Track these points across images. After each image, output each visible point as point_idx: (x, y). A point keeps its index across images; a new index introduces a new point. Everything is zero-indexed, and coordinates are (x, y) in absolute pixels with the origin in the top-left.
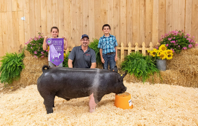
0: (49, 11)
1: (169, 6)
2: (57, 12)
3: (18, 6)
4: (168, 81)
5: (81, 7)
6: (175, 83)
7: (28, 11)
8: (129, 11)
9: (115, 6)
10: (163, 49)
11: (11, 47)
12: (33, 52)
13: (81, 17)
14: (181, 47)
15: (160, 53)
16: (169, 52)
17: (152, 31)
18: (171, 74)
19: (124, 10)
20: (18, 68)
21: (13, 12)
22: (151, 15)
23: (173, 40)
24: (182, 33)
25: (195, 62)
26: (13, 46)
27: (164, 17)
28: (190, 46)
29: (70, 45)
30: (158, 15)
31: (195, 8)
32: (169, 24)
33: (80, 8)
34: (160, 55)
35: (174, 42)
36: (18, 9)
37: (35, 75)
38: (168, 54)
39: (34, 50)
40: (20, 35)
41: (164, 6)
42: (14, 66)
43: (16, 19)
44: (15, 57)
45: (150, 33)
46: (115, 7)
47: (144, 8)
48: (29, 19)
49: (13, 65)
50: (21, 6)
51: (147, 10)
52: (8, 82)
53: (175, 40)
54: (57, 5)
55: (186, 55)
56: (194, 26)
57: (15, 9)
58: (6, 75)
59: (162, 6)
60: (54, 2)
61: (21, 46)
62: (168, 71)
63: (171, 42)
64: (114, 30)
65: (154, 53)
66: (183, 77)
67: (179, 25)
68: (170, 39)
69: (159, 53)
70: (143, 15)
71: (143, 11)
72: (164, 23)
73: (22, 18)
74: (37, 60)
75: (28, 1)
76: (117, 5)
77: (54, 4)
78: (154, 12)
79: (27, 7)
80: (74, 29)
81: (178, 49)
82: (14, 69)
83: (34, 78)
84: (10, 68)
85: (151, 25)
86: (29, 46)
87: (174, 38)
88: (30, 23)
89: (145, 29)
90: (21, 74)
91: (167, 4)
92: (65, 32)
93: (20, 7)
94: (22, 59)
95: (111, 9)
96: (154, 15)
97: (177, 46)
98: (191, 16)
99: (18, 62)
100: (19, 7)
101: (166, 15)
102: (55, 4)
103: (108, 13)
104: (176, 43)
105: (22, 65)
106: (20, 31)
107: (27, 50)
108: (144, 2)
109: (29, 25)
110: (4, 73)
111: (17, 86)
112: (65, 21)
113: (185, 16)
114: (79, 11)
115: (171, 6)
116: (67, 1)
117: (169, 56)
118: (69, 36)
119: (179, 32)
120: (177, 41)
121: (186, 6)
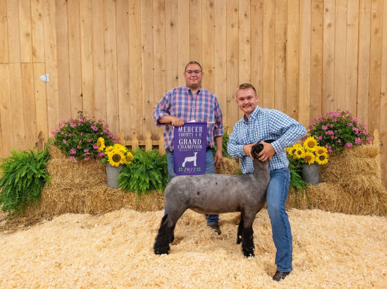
0: (99, 66)
1: (329, 63)
2: (115, 68)
3: (34, 53)
4: (322, 203)
5: (164, 58)
7: (55, 63)
8: (255, 70)
9: (229, 59)
10: (311, 145)
11: (18, 135)
12: (68, 150)
13: (164, 78)
14: (344, 143)
16: (320, 152)
17: (298, 107)
18: (327, 191)
19: (247, 67)
20: (37, 182)
21: (23, 65)
22: (296, 77)
23: (330, 129)
24: (347, 115)
26: (22, 134)
27: (320, 81)
28: (358, 140)
29: (141, 133)
30: (309, 78)
31: (375, 68)
32: (329, 96)
33: (160, 61)
35: (331, 132)
36: (34, 59)
37: (72, 194)
38: (320, 155)
39: (71, 146)
40: (38, 111)
41: (320, 62)
42: (29, 177)
43: (30, 80)
44: (31, 159)
45: (295, 111)
46: (230, 61)
47: (283, 64)
48: (56, 80)
49: (26, 175)
50: (40, 52)
51: (288, 68)
52: (16, 209)
53: (333, 129)
54: (115, 53)
55: (354, 157)
56: (373, 100)
57: (27, 58)
58: (12, 196)
59: (317, 61)
60: (108, 48)
61: (40, 134)
62: (322, 186)
63: (327, 133)
64: (227, 105)
66: (346, 196)
67: (348, 99)
68: (324, 128)
70: (282, 77)
71: (281, 71)
72: (320, 93)
73: (43, 78)
74: (76, 166)
75: (55, 44)
76: (232, 57)
78: (301, 72)
79: (53, 55)
80: (149, 102)
81: (338, 145)
82: (29, 184)
83: (70, 200)
84: (21, 182)
85: (297, 97)
86: (58, 138)
87: (332, 126)
88: (59, 88)
89: (285, 105)
90: (43, 193)
91: (326, 59)
92: (132, 107)
93: (37, 53)
94: (45, 163)
95: (221, 65)
96: (302, 78)
97: (337, 140)
98: (368, 83)
99: (37, 170)
100: (35, 55)
101: (324, 79)
102: (111, 51)
103: (216, 72)
104: (335, 135)
105: (44, 174)
106: (38, 103)
107: (56, 144)
108: (283, 53)
109: (57, 92)
110: (9, 191)
111: (34, 216)
112: (131, 85)
113: (358, 81)
114: (159, 67)
115: (333, 63)
116: (135, 47)
117: (322, 158)
118: (139, 115)
119: (343, 113)
120: (336, 131)
121: (360, 63)
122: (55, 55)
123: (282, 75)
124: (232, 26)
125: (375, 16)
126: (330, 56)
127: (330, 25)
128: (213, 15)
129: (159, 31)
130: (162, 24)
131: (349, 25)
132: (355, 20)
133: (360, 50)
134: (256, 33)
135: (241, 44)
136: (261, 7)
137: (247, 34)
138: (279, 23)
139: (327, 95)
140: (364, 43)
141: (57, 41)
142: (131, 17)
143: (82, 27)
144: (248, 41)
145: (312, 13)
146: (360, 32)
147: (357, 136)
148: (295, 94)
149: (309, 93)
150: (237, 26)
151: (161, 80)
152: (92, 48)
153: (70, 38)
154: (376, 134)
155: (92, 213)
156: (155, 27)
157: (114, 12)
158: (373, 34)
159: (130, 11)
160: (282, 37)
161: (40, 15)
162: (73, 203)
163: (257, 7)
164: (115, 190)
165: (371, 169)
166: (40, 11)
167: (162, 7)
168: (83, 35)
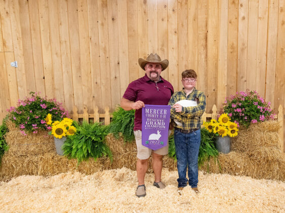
0: (57, 54)
1: (242, 50)
2: (69, 55)
3: (4, 44)
4: (231, 169)
5: (107, 48)
6: (241, 172)
7: (22, 52)
8: (181, 56)
9: (160, 47)
10: (224, 121)
13: (108, 64)
14: (250, 119)
15: (219, 127)
16: (232, 127)
17: (216, 87)
18: (236, 158)
22: (215, 62)
23: (239, 107)
24: (255, 94)
25: (267, 143)
27: (235, 65)
28: (262, 117)
29: (92, 108)
30: (226, 63)
31: (281, 54)
33: (105, 49)
34: (219, 130)
35: (239, 110)
36: (5, 49)
38: (231, 130)
40: (11, 90)
41: (236, 50)
45: (214, 90)
46: (161, 49)
47: (205, 51)
48: (23, 65)
50: (9, 44)
51: (209, 54)
53: (241, 107)
54: (68, 43)
55: (258, 132)
56: (279, 80)
59: (233, 49)
60: (63, 39)
62: (232, 154)
63: (235, 111)
65: (210, 127)
66: (252, 163)
67: (258, 79)
68: (234, 106)
69: (217, 128)
70: (203, 62)
71: (203, 56)
72: (235, 75)
73: (13, 64)
75: (21, 36)
76: (163, 45)
77: (64, 43)
78: (220, 58)
79: (20, 46)
80: (96, 83)
81: (245, 121)
83: (25, 165)
85: (216, 78)
87: (240, 104)
88: (26, 72)
89: (206, 85)
91: (240, 46)
93: (7, 44)
96: (220, 63)
97: (244, 117)
98: (275, 66)
100: (5, 46)
101: (239, 63)
104: (242, 112)
106: (10, 84)
108: (205, 42)
109: (25, 76)
112: (82, 70)
113: (266, 65)
114: (104, 54)
115: (246, 49)
116: (84, 38)
117: (233, 132)
118: (89, 94)
119: (251, 93)
120: (243, 109)
121: (268, 50)
122: (22, 46)
123: (204, 60)
124: (163, 20)
125: (282, 10)
126: (243, 44)
127: (244, 18)
128: (146, 11)
129: (102, 24)
130: (105, 19)
131: (260, 18)
132: (265, 14)
133: (269, 39)
134: (182, 25)
135: (170, 35)
136: (186, 4)
137: (174, 26)
138: (201, 17)
139: (241, 77)
140: (272, 34)
141: (22, 34)
142: (80, 14)
143: (41, 22)
144: (175, 32)
145: (229, 8)
146: (270, 24)
147: (261, 113)
148: (215, 76)
149: (226, 74)
150: (166, 19)
151: (106, 65)
152: (50, 39)
153: (32, 32)
154: (280, 109)
155: (44, 175)
156: (100, 22)
157: (66, 10)
158: (280, 25)
159: (79, 9)
160: (204, 29)
161: (7, 13)
162: (28, 167)
163: (183, 3)
164: (62, 157)
165: (272, 141)
166: (7, 9)
167: (105, 5)
168: (42, 29)
